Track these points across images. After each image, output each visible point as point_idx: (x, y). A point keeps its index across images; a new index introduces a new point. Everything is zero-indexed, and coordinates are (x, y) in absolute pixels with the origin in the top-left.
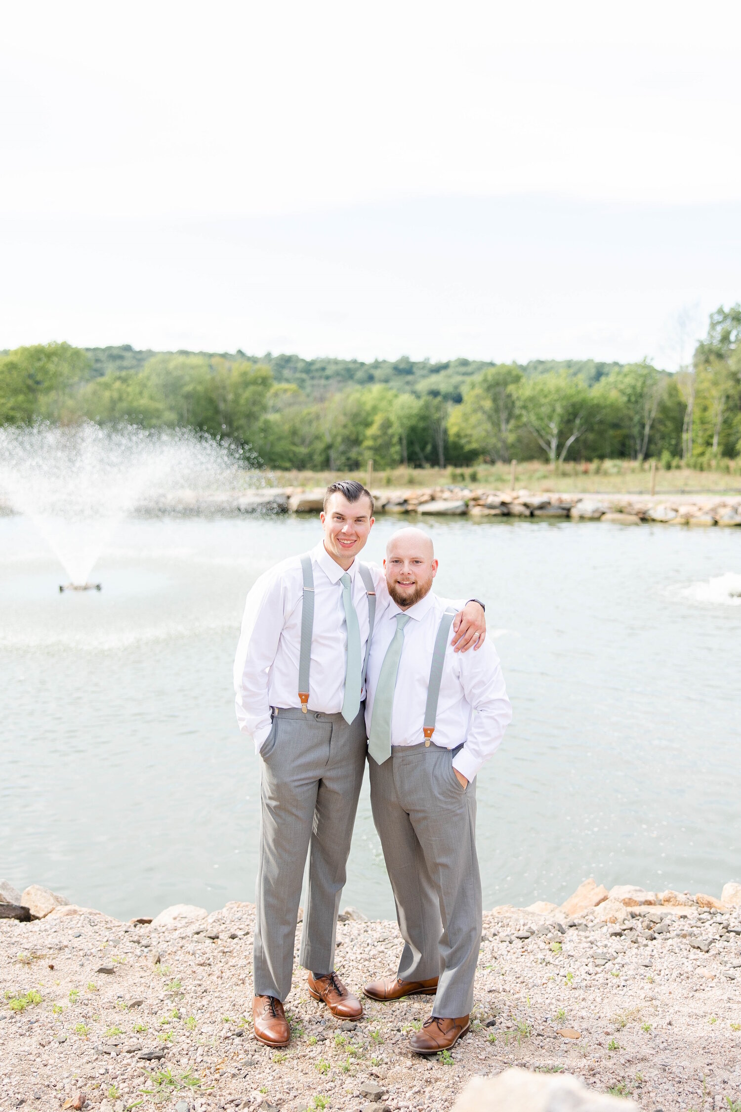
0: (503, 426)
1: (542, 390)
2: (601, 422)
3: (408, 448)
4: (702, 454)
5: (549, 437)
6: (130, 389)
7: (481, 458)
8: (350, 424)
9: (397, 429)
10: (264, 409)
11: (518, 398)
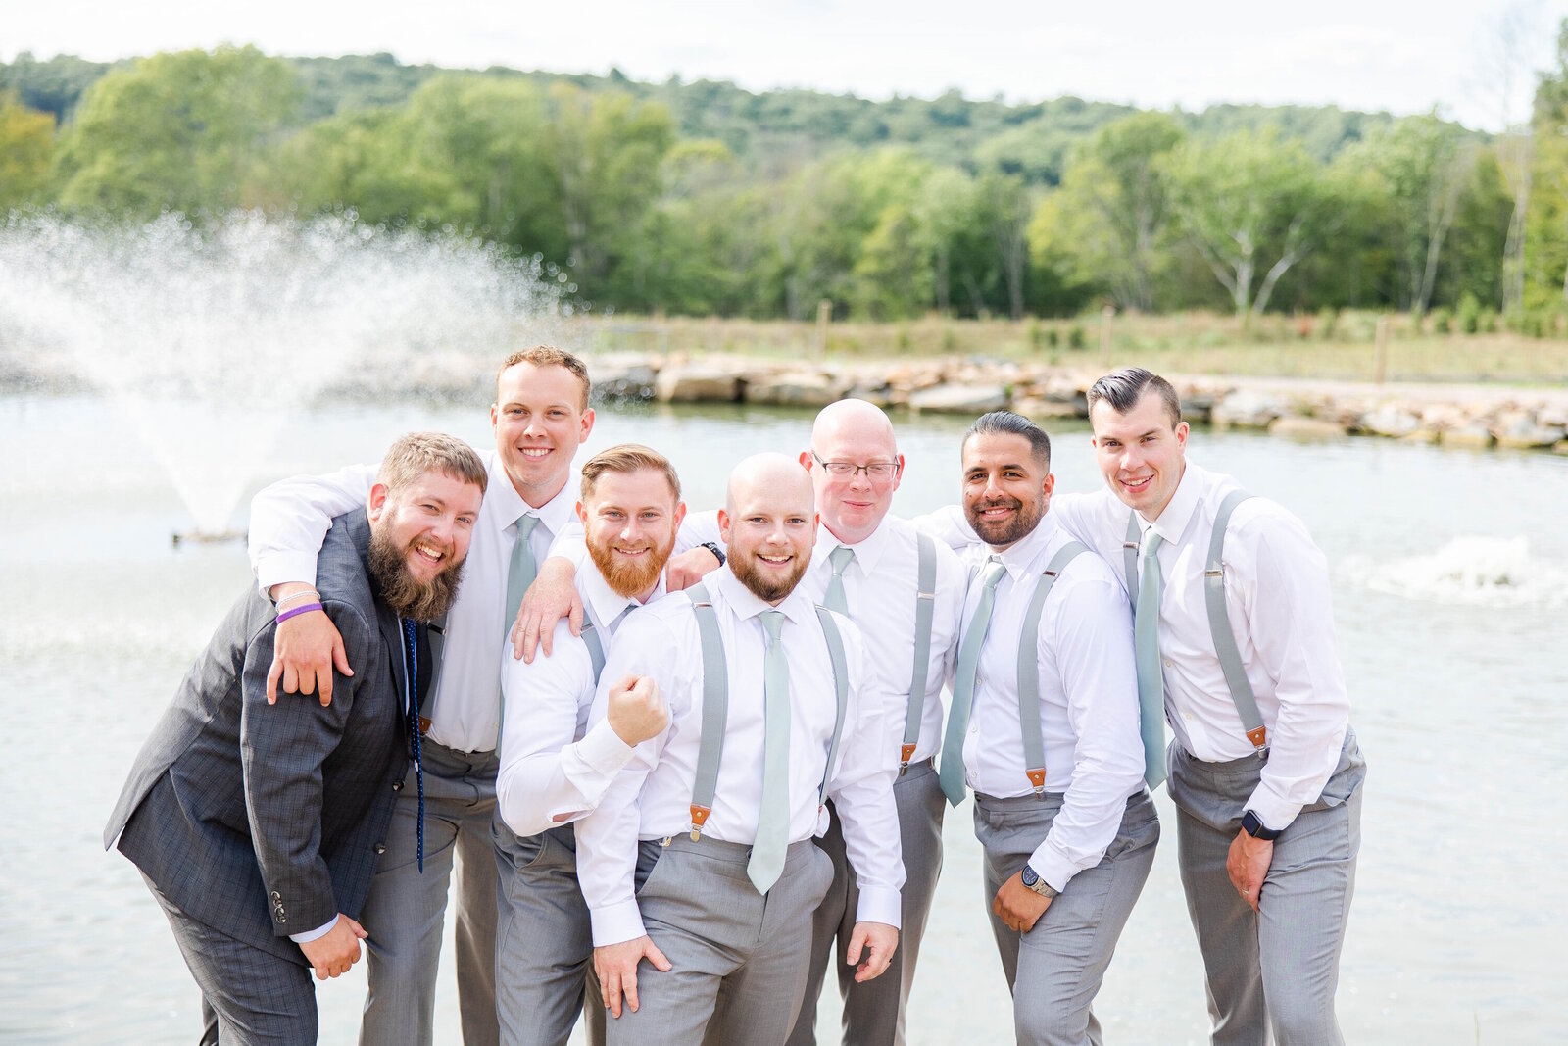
0: (1143, 237)
2: (1343, 233)
3: (949, 278)
4: (1541, 305)
5: (1233, 263)
6: (382, 144)
7: (1095, 302)
8: (831, 227)
9: (926, 238)
10: (656, 190)
11: (1172, 182)
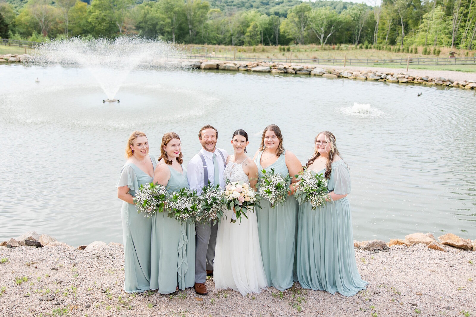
0: (302, 29)
1: (319, 14)
2: (342, 28)
3: (264, 37)
4: (381, 43)
5: (321, 34)
6: (152, 9)
7: (293, 42)
8: (241, 26)
9: (259, 29)
11: (309, 17)
